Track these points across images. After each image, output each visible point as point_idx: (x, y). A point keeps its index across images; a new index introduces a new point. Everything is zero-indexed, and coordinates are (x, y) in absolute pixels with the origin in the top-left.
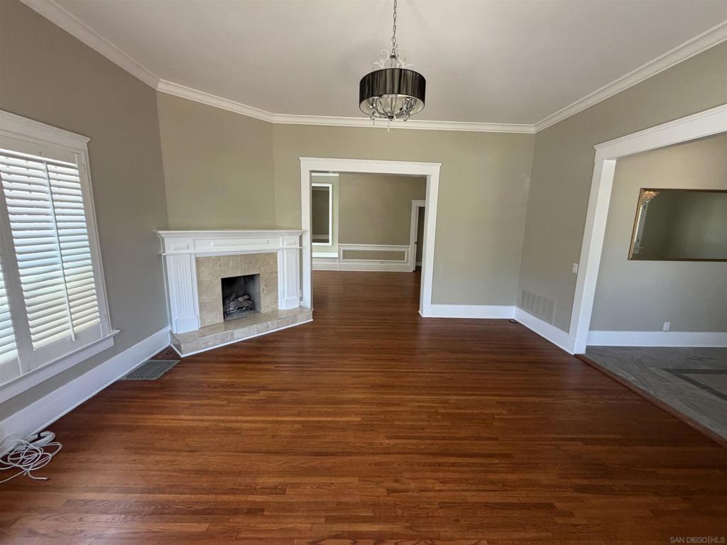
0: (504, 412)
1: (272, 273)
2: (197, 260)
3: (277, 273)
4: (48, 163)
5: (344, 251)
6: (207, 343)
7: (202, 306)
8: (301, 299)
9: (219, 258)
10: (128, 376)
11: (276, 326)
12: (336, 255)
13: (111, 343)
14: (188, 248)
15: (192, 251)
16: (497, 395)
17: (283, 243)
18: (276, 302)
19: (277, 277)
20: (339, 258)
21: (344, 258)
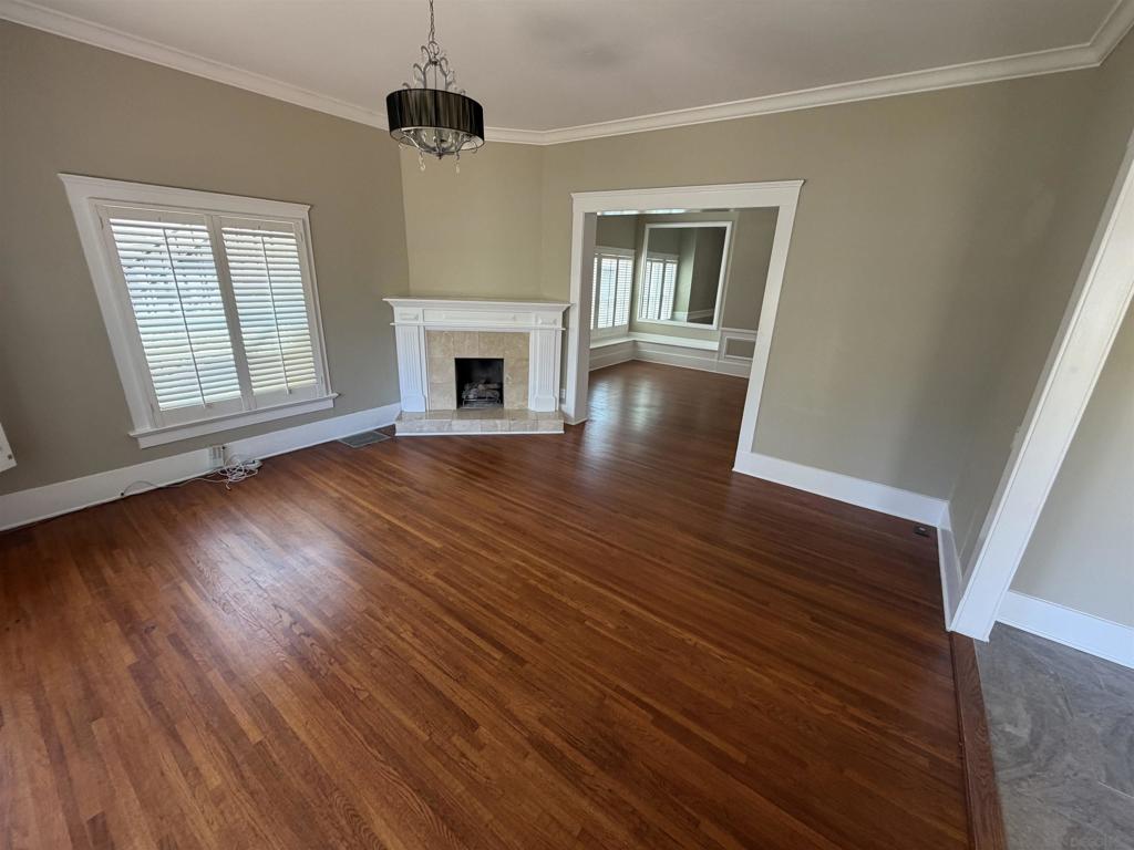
0: (610, 625)
1: (520, 360)
2: (428, 334)
3: (528, 360)
4: (264, 235)
5: (730, 341)
6: (421, 427)
7: (432, 387)
8: (561, 401)
9: (453, 333)
10: (344, 439)
11: (508, 426)
12: (715, 346)
13: (330, 404)
14: (416, 318)
15: (420, 322)
16: (639, 604)
17: (537, 321)
18: (526, 399)
19: (528, 366)
20: (719, 351)
21: (728, 353)
